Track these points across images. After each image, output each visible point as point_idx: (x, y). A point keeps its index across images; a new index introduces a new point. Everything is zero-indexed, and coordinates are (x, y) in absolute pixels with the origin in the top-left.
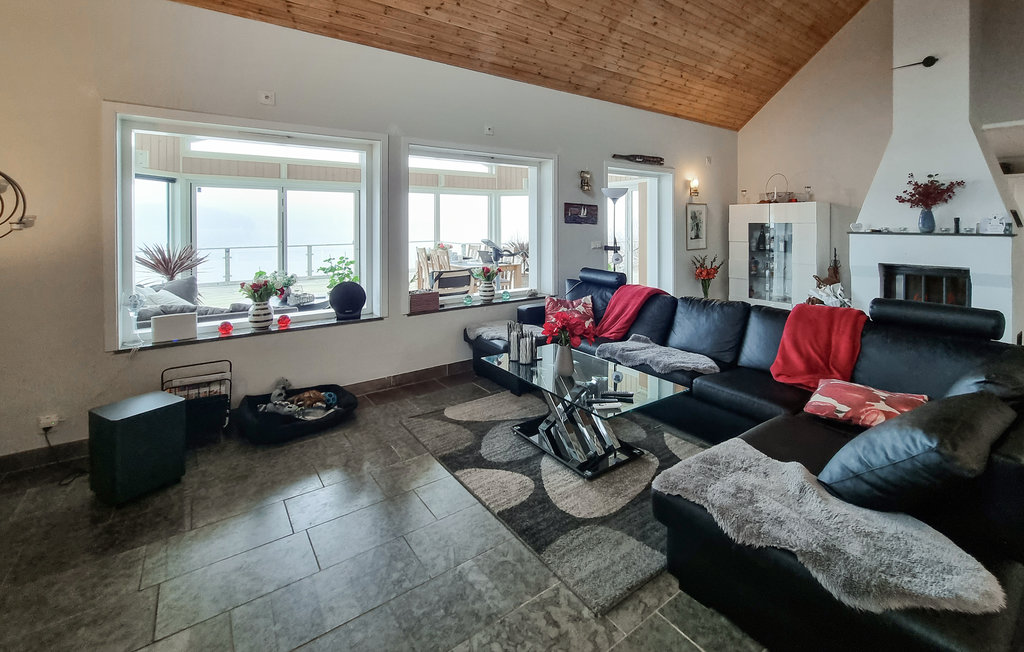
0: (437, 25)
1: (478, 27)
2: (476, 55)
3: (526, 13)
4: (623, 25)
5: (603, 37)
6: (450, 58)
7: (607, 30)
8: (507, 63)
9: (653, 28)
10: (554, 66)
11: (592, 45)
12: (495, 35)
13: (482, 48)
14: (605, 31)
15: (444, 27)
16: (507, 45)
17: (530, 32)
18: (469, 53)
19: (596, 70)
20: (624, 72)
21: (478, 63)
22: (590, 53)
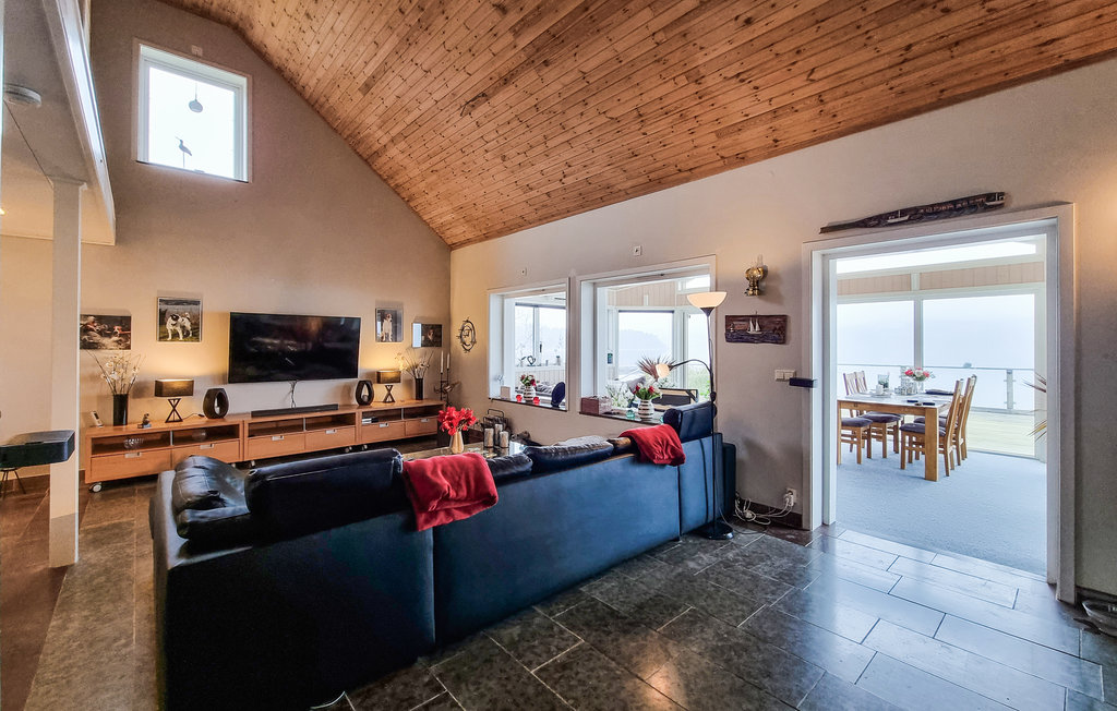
0: (574, 185)
1: (594, 170)
2: (615, 189)
3: (608, 137)
4: (704, 64)
5: (700, 96)
6: (603, 201)
7: (693, 85)
8: (642, 180)
9: (751, 28)
10: (686, 155)
11: (698, 111)
12: (608, 168)
13: (613, 182)
14: (693, 88)
15: (580, 183)
16: (627, 167)
17: (629, 147)
18: (608, 190)
19: (739, 126)
20: (788, 99)
21: (623, 193)
22: (704, 119)
